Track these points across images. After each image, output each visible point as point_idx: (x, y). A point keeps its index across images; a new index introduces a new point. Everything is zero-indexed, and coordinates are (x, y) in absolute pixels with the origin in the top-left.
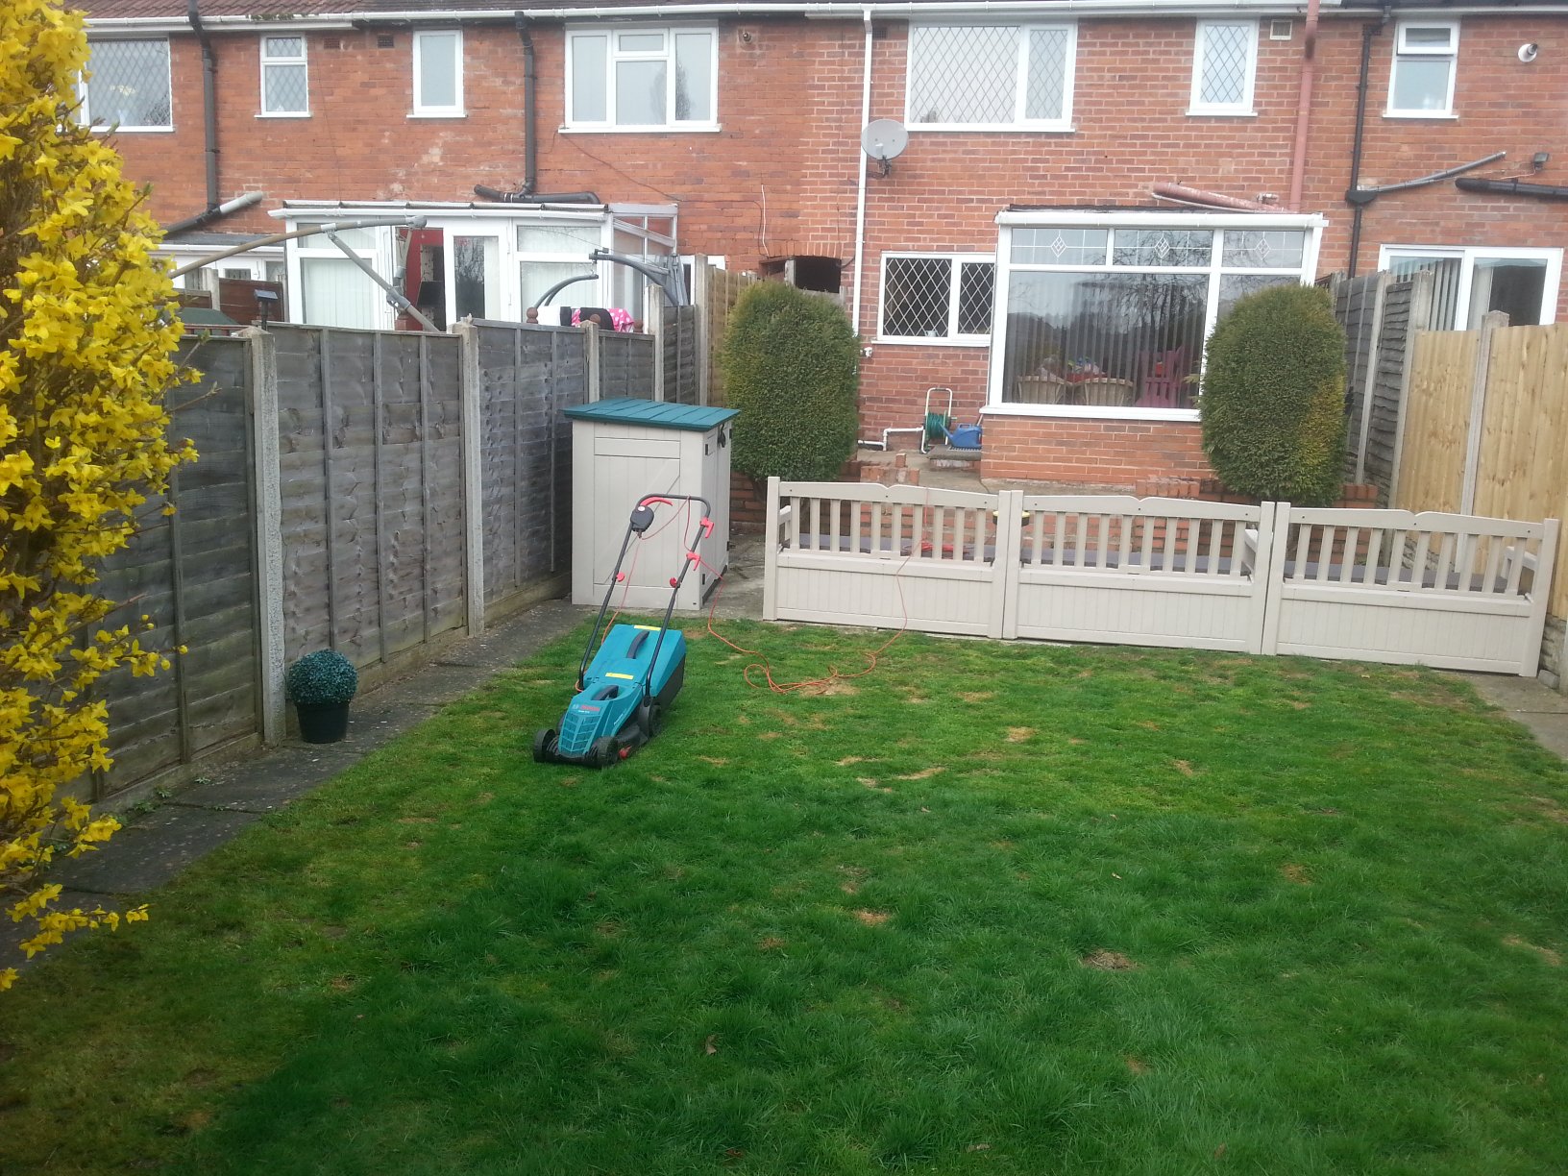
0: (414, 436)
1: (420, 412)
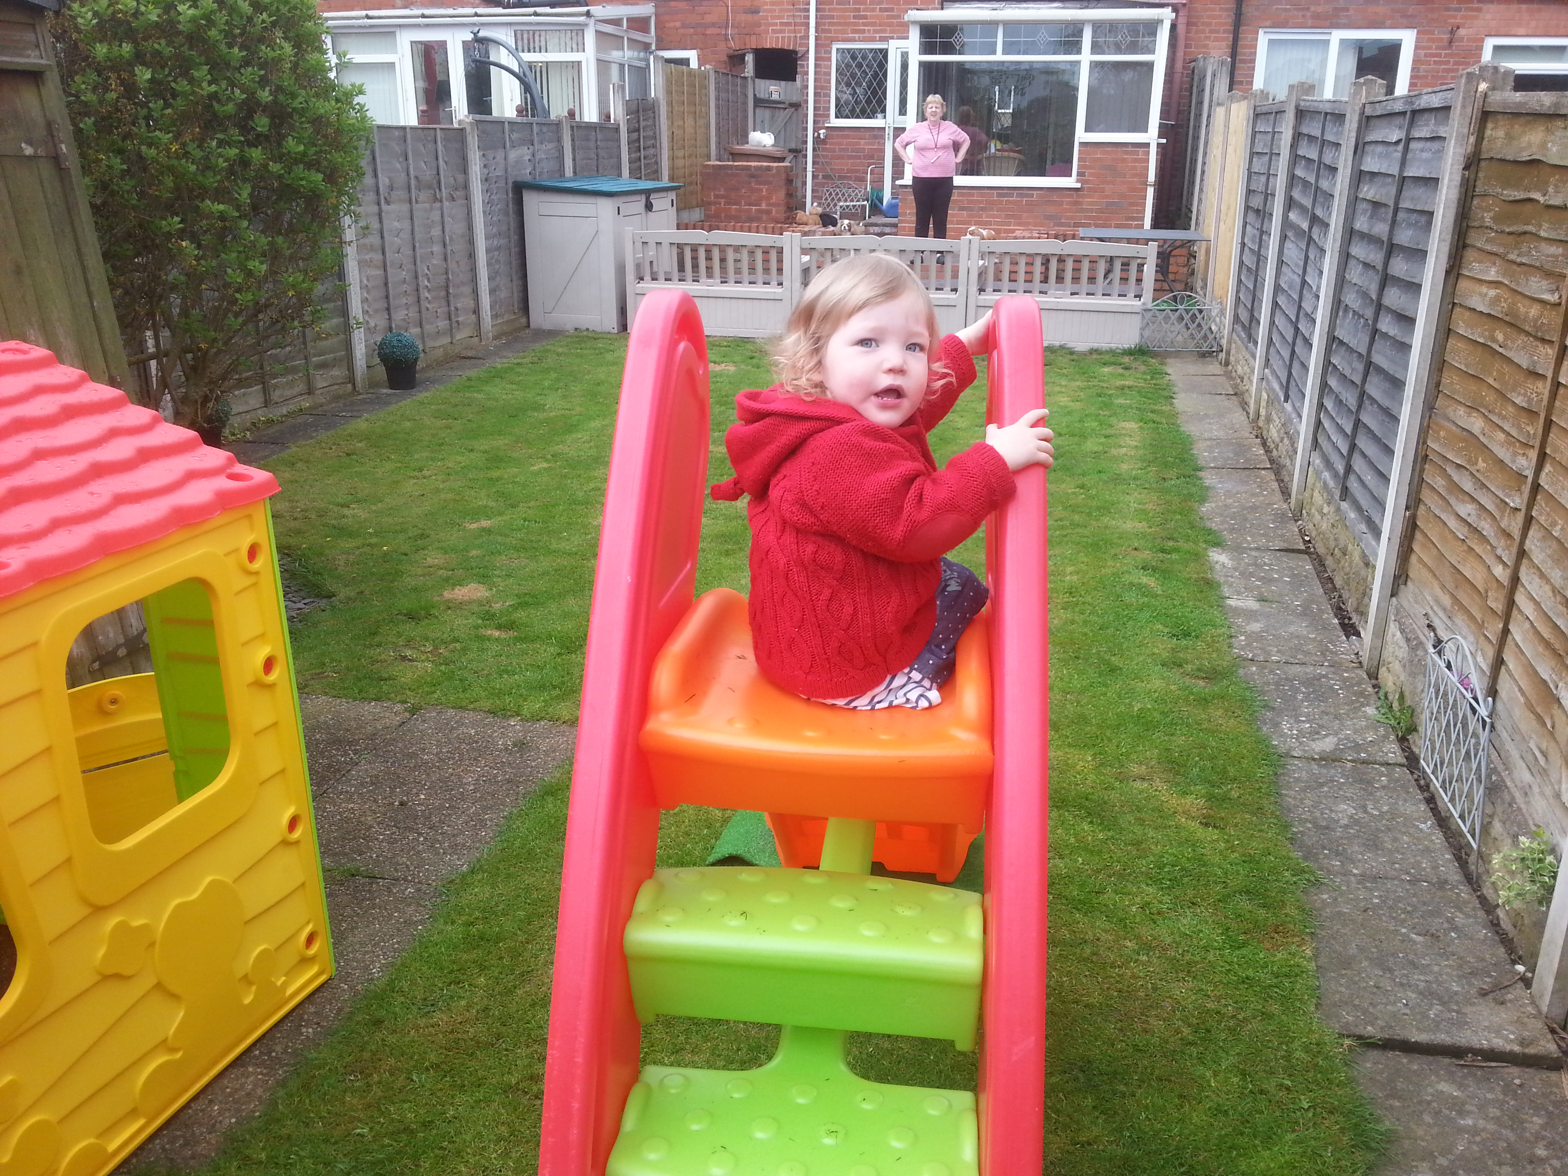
0: (435, 199)
1: (439, 182)
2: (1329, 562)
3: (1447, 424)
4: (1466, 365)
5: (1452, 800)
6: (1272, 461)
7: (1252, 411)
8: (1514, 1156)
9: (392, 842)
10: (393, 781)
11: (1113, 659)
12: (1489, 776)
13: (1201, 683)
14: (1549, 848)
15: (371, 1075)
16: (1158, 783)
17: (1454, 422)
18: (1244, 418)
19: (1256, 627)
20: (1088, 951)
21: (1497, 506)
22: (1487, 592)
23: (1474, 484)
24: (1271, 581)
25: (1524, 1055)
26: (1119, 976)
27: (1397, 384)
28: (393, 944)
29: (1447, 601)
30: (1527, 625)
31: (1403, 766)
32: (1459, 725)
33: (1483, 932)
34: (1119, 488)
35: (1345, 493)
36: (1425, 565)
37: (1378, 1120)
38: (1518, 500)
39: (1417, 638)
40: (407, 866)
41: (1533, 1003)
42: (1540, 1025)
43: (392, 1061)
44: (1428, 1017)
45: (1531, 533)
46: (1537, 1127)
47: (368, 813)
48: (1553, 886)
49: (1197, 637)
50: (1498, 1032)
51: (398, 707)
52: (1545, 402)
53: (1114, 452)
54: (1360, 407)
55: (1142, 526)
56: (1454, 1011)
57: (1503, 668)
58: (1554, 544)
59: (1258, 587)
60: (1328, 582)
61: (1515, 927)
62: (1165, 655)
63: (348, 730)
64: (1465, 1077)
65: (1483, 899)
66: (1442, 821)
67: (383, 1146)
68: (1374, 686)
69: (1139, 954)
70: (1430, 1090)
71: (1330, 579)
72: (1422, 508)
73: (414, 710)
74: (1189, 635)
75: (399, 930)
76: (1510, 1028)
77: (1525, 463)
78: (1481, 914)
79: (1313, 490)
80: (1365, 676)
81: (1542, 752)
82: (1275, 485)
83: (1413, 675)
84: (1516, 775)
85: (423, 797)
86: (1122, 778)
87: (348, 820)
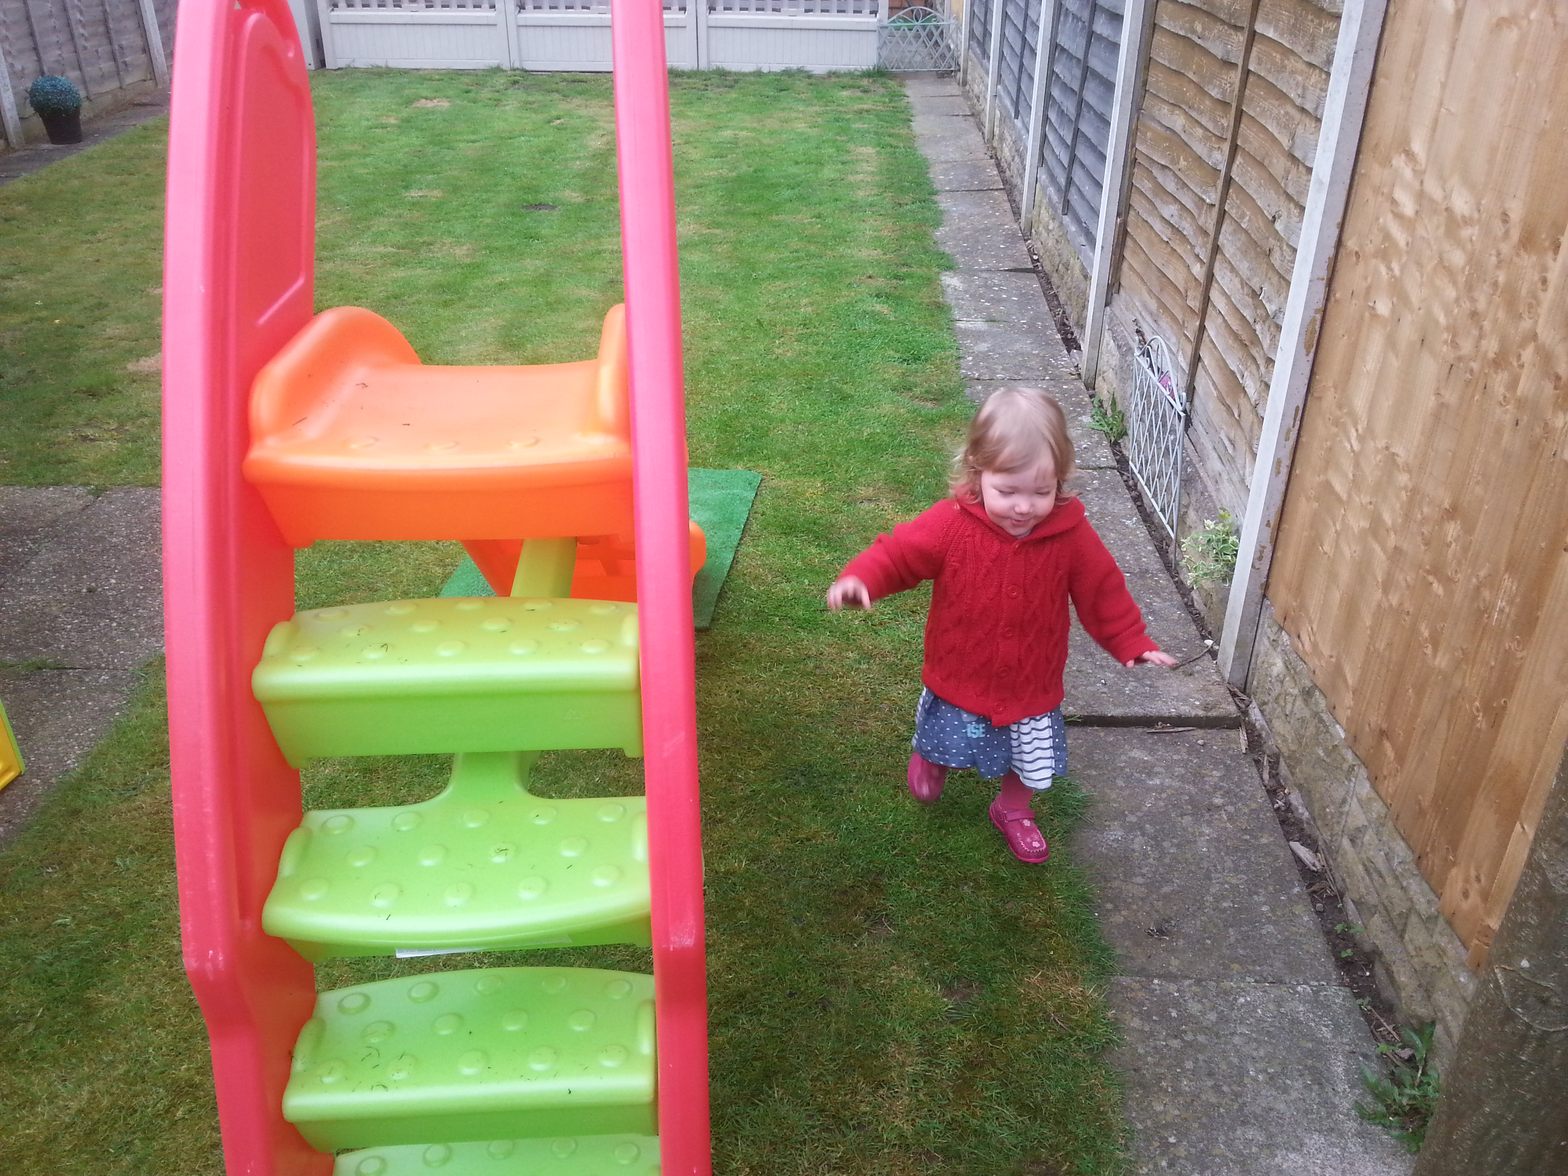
2: (1055, 279)
3: (1154, 125)
4: (1170, 61)
5: (1155, 496)
6: (1005, 182)
7: (986, 131)
8: (1194, 807)
9: (81, 630)
10: (79, 567)
11: (845, 386)
12: (1184, 469)
13: (930, 405)
14: (1234, 529)
15: (70, 865)
16: (884, 503)
17: (1159, 122)
18: (979, 138)
19: (983, 347)
20: (812, 665)
21: (1196, 204)
22: (1186, 292)
23: (1177, 184)
24: (1000, 301)
25: (1206, 717)
26: (840, 685)
27: (1109, 86)
28: (89, 734)
29: (1153, 305)
30: (1220, 320)
31: (1114, 468)
32: (1160, 423)
33: (1178, 614)
34: (855, 215)
35: (1067, 206)
36: (1135, 271)
37: (1076, 789)
38: (1213, 197)
39: (1127, 344)
40: (100, 654)
41: (1218, 672)
42: (1222, 690)
43: (93, 849)
44: (1124, 693)
45: (1224, 228)
46: (1216, 779)
47: (53, 603)
48: (1235, 564)
49: (926, 360)
50: (1185, 701)
51: (80, 491)
52: (1236, 92)
53: (851, 178)
54: (1078, 115)
55: (877, 254)
56: (1147, 685)
57: (1200, 364)
58: (1243, 237)
59: (988, 308)
60: (1052, 299)
61: (1206, 606)
62: (895, 380)
63: (24, 519)
64: (1155, 743)
65: (1180, 585)
66: (1147, 517)
67: (88, 932)
68: (1091, 396)
69: (860, 663)
70: (1123, 758)
71: (1056, 296)
72: (1132, 212)
73: (98, 492)
74: (919, 359)
75: (93, 718)
76: (1196, 696)
77: (1219, 158)
78: (1177, 597)
79: (1040, 207)
80: (1083, 387)
81: (1230, 440)
82: (1007, 206)
83: (1123, 380)
84: (1209, 465)
85: (113, 581)
86: (850, 501)
87: (30, 613)
